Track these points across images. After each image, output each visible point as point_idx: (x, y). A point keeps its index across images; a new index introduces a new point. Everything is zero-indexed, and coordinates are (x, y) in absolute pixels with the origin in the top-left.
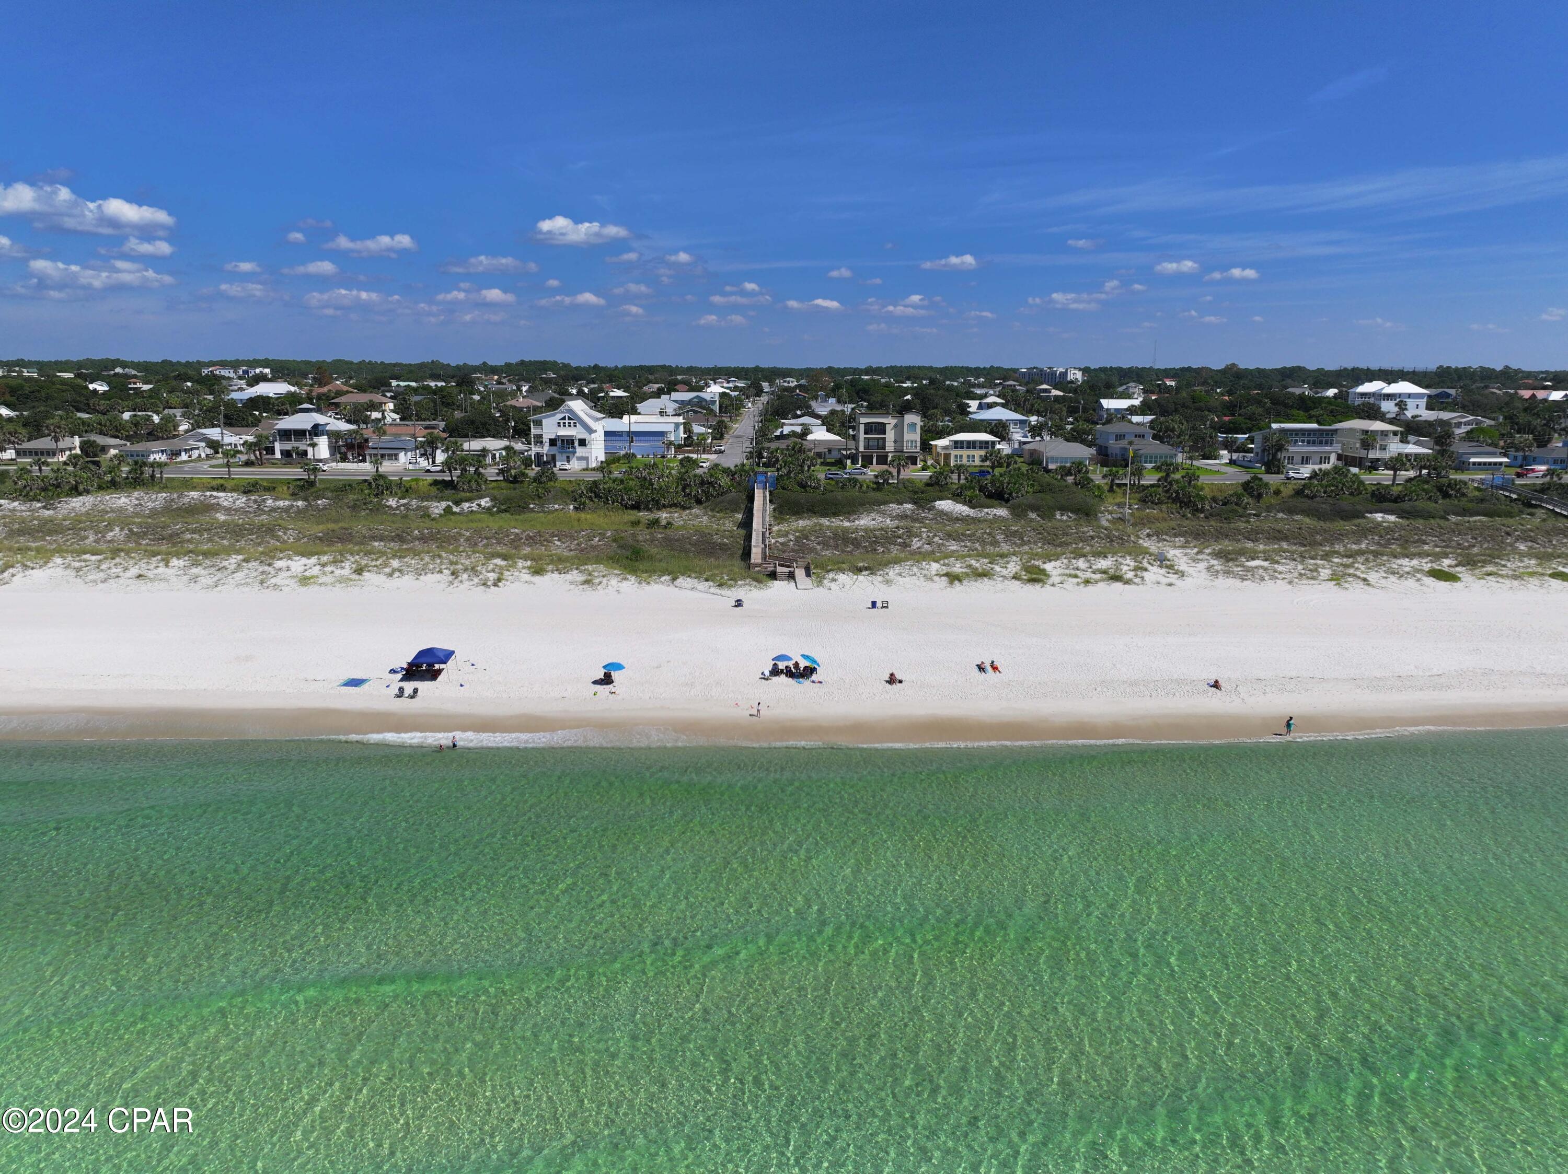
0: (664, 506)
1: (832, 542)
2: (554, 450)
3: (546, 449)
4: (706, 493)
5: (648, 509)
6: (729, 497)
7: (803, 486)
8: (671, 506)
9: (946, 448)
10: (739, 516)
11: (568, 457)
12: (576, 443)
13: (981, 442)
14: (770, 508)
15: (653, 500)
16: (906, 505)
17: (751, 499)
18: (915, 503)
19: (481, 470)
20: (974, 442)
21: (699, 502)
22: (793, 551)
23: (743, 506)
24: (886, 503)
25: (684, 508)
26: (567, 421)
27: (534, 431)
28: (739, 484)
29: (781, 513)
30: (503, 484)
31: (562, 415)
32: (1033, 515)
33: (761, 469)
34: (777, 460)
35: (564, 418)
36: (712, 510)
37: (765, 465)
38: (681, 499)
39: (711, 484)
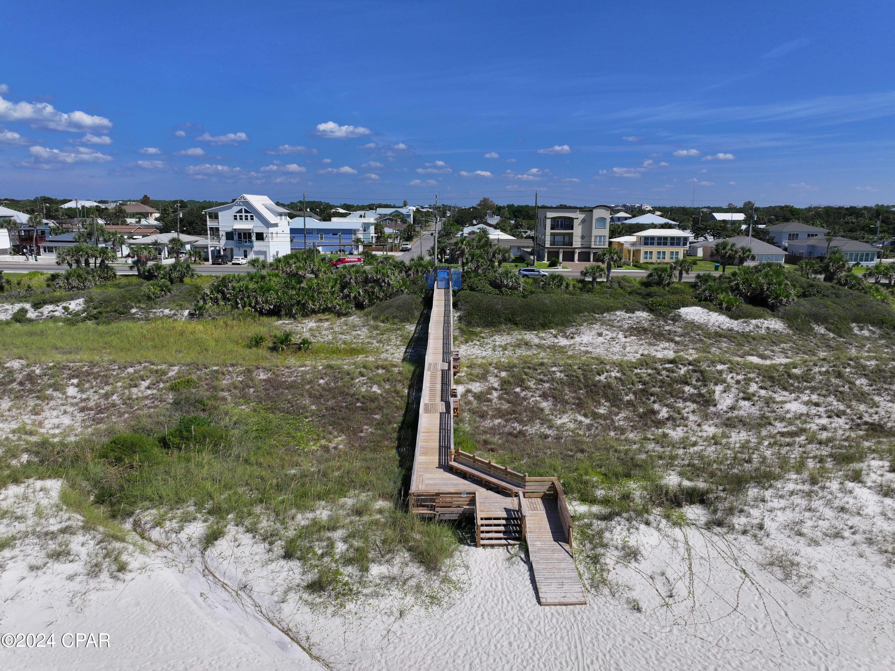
0: (314, 312)
1: (569, 395)
2: (231, 244)
3: (222, 243)
4: (371, 295)
5: (291, 315)
6: (399, 299)
7: (497, 285)
8: (324, 311)
9: (633, 244)
10: (411, 328)
11: (245, 252)
12: (254, 238)
13: (673, 238)
14: (454, 315)
15: (298, 303)
16: (639, 314)
17: (428, 303)
18: (651, 310)
19: (109, 263)
20: (666, 238)
21: (360, 306)
22: (500, 413)
23: (417, 314)
24: (610, 309)
25: (339, 315)
26: (244, 214)
27: (210, 223)
28: (414, 282)
29: (469, 324)
30: (135, 280)
31: (239, 208)
32: (821, 330)
33: (443, 265)
34: (462, 253)
35: (240, 211)
36: (375, 318)
37: (447, 261)
38: (337, 302)
39: (377, 282)
